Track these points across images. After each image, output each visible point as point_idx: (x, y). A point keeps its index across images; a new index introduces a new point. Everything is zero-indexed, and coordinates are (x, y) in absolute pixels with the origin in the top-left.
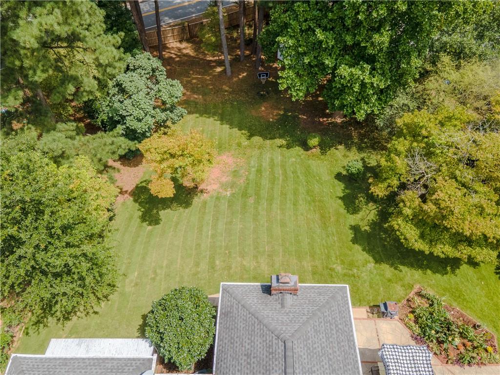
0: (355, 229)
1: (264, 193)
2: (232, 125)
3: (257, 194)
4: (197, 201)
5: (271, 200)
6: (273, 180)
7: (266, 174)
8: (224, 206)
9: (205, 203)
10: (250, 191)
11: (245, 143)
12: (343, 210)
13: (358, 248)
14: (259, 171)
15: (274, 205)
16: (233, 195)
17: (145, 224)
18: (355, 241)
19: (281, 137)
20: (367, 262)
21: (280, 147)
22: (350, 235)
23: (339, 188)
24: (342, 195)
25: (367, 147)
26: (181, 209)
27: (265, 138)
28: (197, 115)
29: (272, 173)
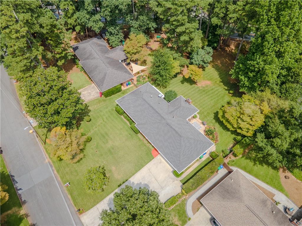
0: (217, 112)
2: (220, 77)
3: (206, 93)
4: (194, 85)
5: (208, 96)
8: (197, 90)
9: (195, 87)
10: (206, 91)
11: (218, 82)
13: (214, 114)
16: (201, 89)
17: (180, 82)
19: (228, 87)
20: (212, 117)
21: (224, 88)
22: (215, 112)
26: (189, 85)
27: (224, 84)
28: (215, 69)
29: (215, 91)
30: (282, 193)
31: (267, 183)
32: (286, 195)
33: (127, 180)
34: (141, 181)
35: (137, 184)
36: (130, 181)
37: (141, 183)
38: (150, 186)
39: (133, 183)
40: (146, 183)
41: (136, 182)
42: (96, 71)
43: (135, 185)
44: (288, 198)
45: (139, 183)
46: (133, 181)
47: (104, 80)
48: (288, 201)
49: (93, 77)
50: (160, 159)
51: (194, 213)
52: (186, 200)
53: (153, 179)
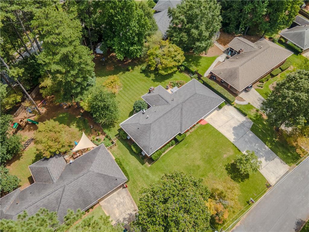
0: (152, 80)
1: (129, 84)
4: (116, 95)
5: (132, 85)
6: (128, 81)
7: (126, 81)
8: (124, 92)
9: (118, 94)
10: (126, 86)
12: (148, 78)
13: (155, 82)
14: (123, 81)
15: (134, 85)
18: (154, 82)
19: (120, 72)
20: (159, 84)
21: (122, 74)
22: (153, 81)
23: (143, 75)
24: (145, 76)
25: (141, 64)
27: (116, 74)
29: (127, 80)
30: (217, 58)
31: (212, 63)
32: (218, 56)
33: (233, 144)
34: (231, 133)
35: (234, 135)
36: (233, 142)
37: (233, 133)
38: (234, 126)
39: (234, 139)
40: (232, 129)
41: (234, 137)
42: (87, 191)
43: (236, 138)
44: (219, 56)
45: (233, 134)
46: (233, 139)
47: (109, 176)
48: (221, 57)
49: (97, 197)
50: (208, 119)
51: (244, 100)
52: (237, 104)
53: (227, 124)
